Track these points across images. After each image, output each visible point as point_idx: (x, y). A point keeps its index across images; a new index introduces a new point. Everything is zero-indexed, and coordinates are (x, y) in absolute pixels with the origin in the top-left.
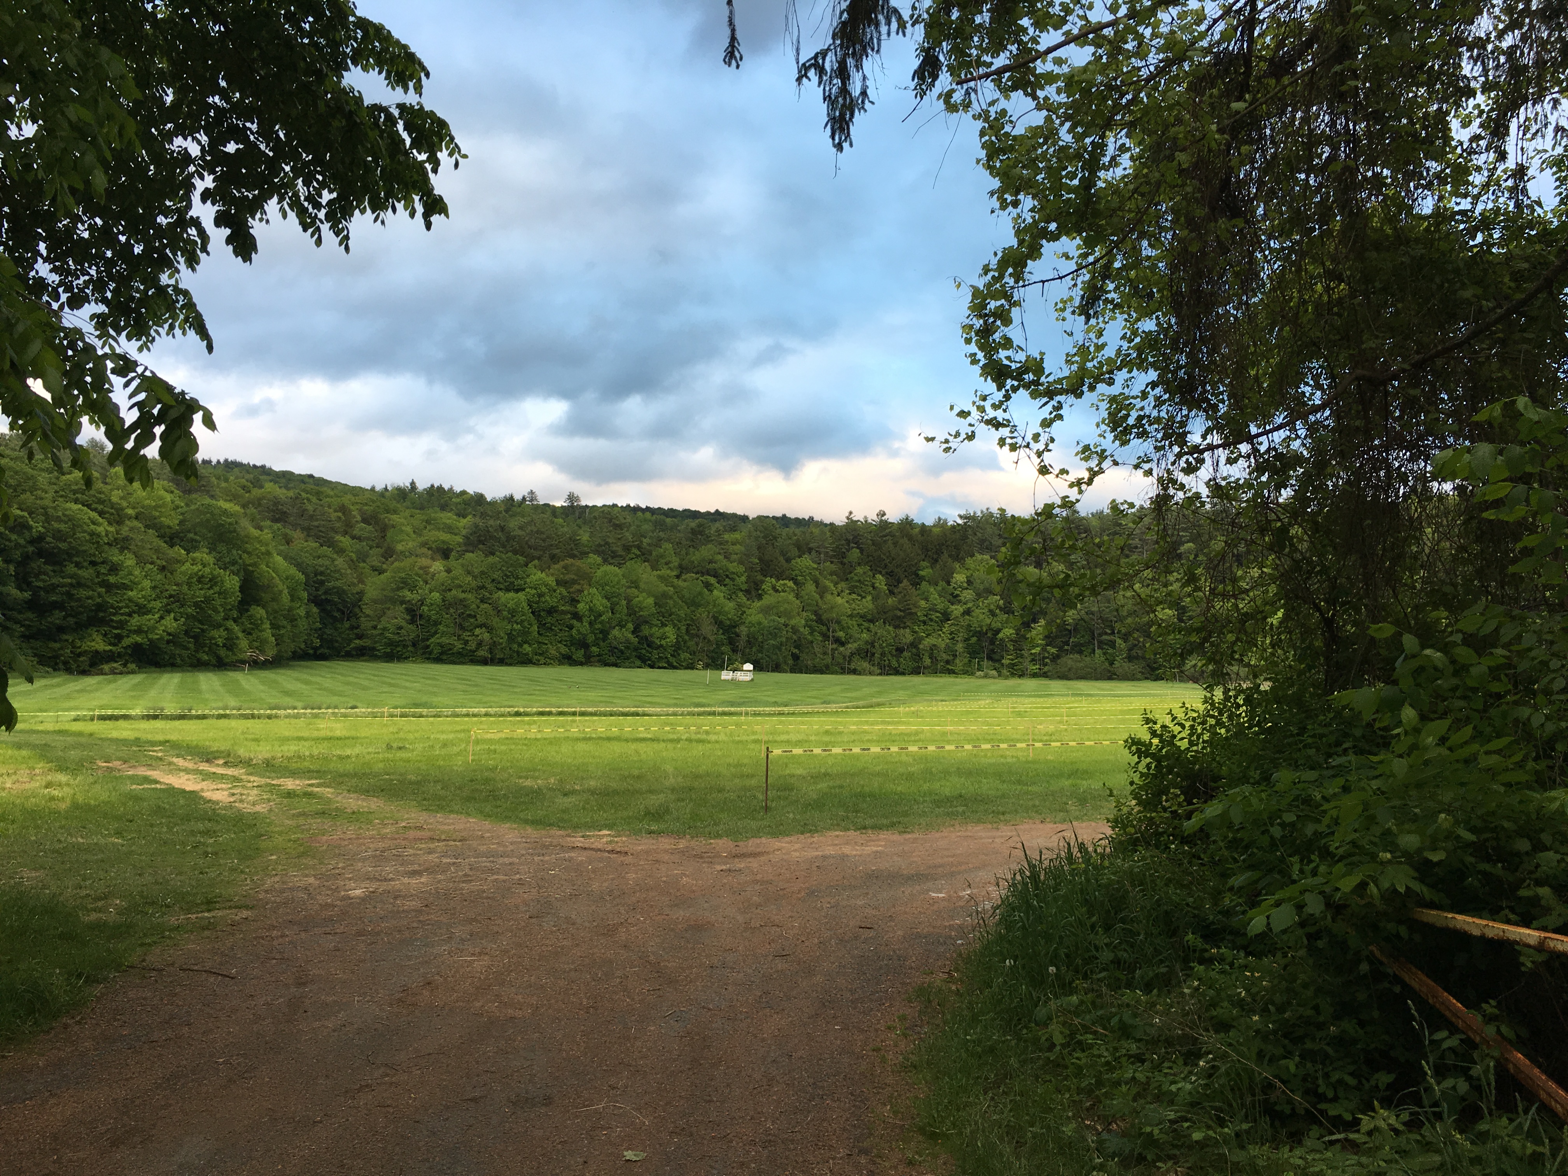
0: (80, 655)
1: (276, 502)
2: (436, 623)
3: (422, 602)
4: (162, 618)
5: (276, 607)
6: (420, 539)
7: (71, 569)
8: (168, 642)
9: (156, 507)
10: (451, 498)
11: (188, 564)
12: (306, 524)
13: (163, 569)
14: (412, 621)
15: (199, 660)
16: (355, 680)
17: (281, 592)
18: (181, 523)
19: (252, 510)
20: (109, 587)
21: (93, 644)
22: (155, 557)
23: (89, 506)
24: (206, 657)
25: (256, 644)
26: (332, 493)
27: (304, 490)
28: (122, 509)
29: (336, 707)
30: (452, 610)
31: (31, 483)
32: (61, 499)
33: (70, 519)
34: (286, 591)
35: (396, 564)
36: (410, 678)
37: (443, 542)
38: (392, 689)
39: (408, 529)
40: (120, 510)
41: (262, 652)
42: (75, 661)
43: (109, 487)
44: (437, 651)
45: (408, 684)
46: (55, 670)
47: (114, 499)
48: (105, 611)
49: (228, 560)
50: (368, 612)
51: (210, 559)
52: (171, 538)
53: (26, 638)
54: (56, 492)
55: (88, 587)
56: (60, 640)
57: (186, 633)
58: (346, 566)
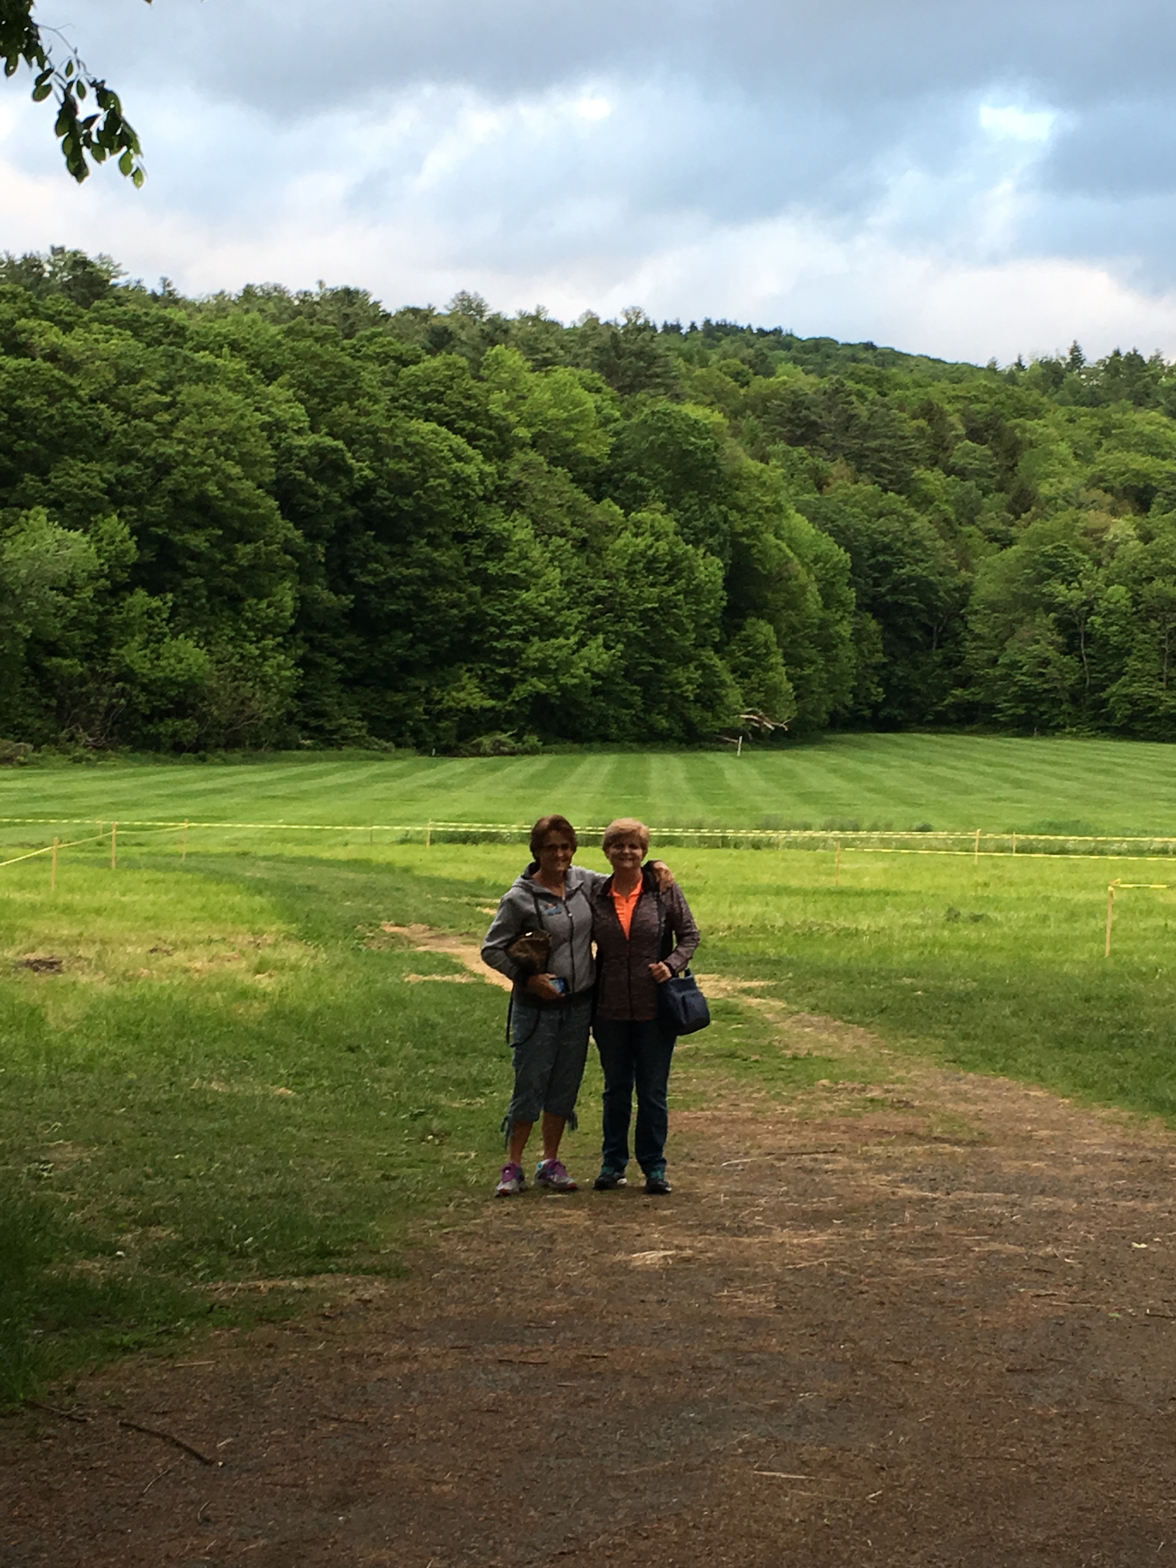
0: (442, 715)
1: (797, 402)
2: (1122, 652)
3: (1090, 606)
4: (582, 644)
5: (794, 620)
6: (1089, 471)
7: (421, 548)
8: (595, 692)
9: (568, 422)
10: (1156, 378)
11: (627, 534)
12: (855, 444)
13: (582, 545)
14: (1069, 649)
15: (651, 728)
16: (948, 773)
17: (803, 588)
18: (616, 450)
19: (750, 421)
20: (488, 583)
21: (462, 695)
22: (567, 521)
23: (450, 425)
24: (665, 723)
25: (759, 697)
26: (907, 379)
27: (852, 376)
28: (509, 429)
29: (888, 827)
30: (1154, 624)
31: (349, 384)
32: (401, 414)
33: (418, 450)
34: (813, 588)
35: (1037, 525)
36: (1064, 771)
37: (1137, 474)
38: (1018, 793)
39: (1063, 448)
40: (504, 430)
41: (770, 711)
42: (434, 729)
43: (486, 385)
44: (1122, 712)
45: (1054, 783)
46: (399, 746)
47: (495, 409)
48: (481, 631)
49: (700, 524)
50: (978, 628)
51: (668, 523)
52: (598, 484)
53: (347, 683)
54: (394, 399)
55: (452, 583)
56: (405, 690)
57: (628, 674)
58: (934, 532)
